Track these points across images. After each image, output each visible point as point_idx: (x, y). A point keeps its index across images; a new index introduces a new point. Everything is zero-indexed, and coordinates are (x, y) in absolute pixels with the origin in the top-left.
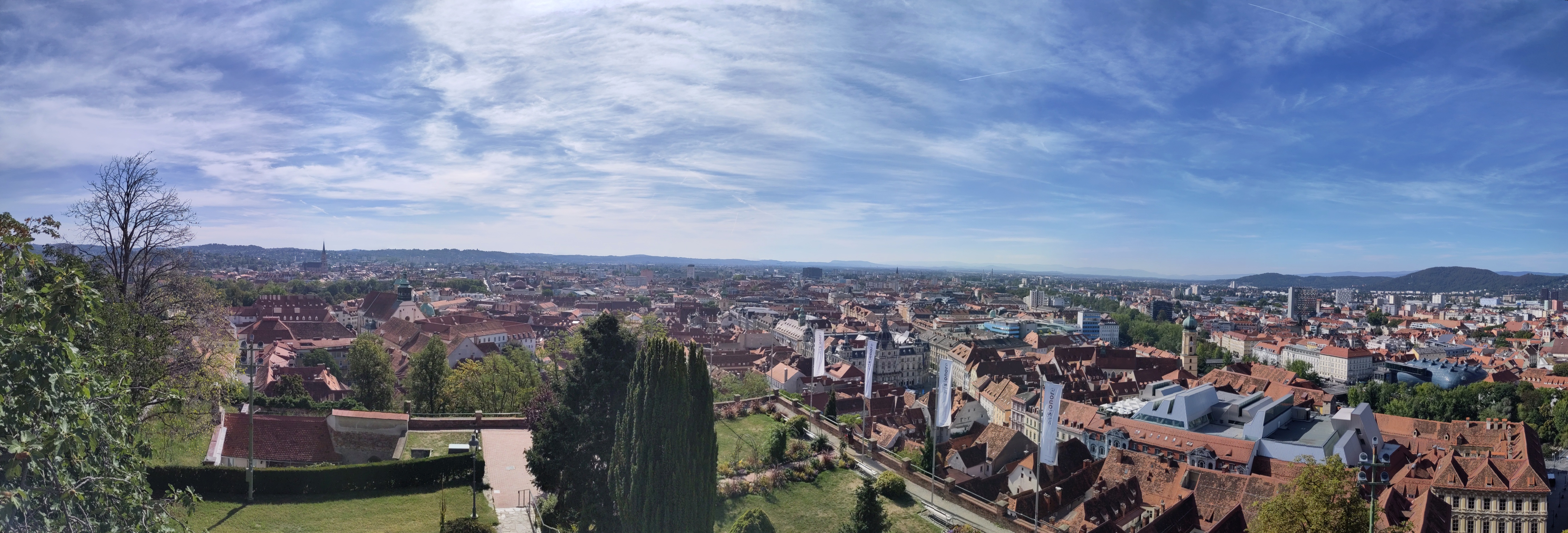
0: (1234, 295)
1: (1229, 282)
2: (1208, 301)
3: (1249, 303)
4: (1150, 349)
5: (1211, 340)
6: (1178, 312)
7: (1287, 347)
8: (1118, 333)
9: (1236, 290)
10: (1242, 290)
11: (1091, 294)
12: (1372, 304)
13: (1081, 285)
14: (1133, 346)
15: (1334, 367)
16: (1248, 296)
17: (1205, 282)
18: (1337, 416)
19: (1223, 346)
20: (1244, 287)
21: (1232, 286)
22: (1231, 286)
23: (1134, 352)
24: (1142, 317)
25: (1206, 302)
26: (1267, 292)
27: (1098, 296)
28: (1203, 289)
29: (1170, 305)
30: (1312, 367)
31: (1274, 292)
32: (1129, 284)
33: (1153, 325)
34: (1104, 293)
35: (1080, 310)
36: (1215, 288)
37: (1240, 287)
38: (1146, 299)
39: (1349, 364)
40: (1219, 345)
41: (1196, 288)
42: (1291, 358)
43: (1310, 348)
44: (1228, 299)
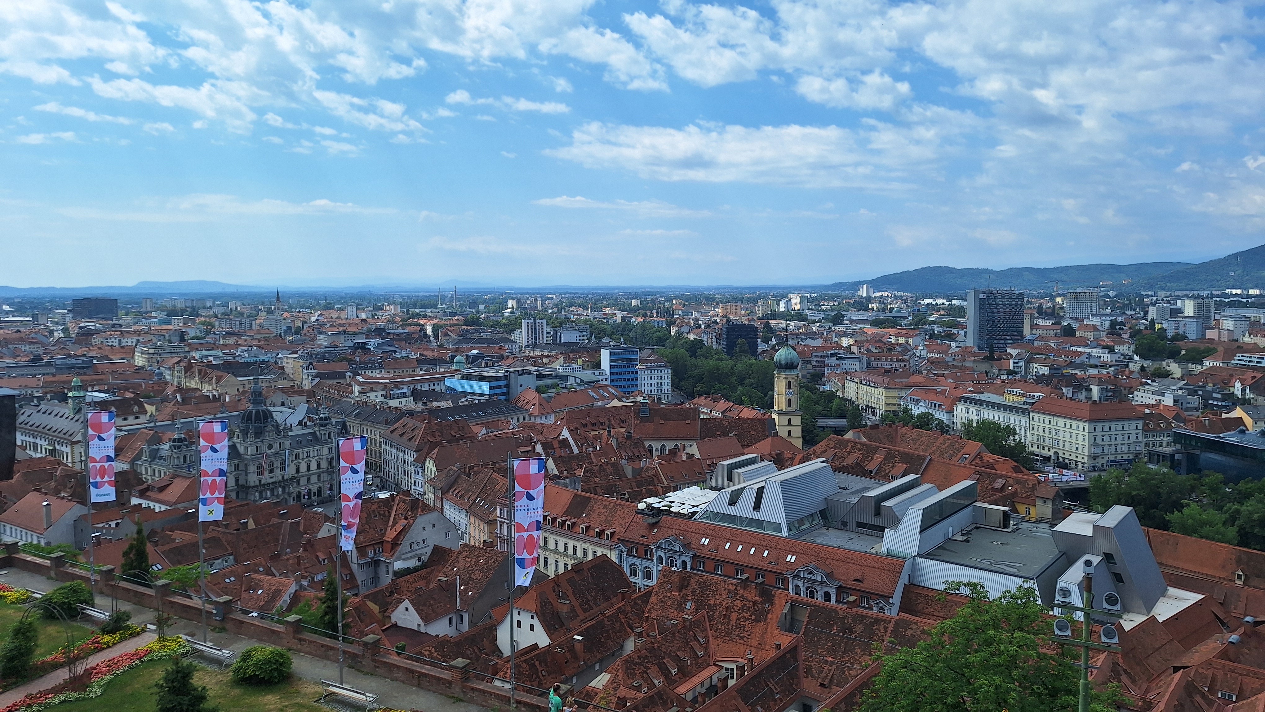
0: (867, 309)
1: (858, 285)
2: (820, 321)
3: (893, 323)
4: (723, 404)
5: (827, 387)
6: (766, 340)
7: (966, 400)
8: (669, 381)
9: (869, 299)
10: (882, 299)
11: (623, 318)
12: (1143, 318)
13: (605, 303)
14: (694, 401)
15: (1061, 438)
16: (891, 310)
17: (813, 289)
18: (1065, 526)
19: (848, 395)
20: (885, 294)
21: (863, 292)
22: (860, 293)
23: (696, 411)
24: (708, 352)
25: (815, 322)
26: (927, 301)
27: (635, 320)
28: (811, 300)
29: (754, 329)
30: (1014, 434)
31: (940, 301)
32: (686, 299)
33: (727, 363)
34: (645, 316)
35: (605, 346)
36: (832, 299)
37: (876, 295)
38: (715, 322)
39: (1093, 433)
40: (839, 394)
41: (798, 298)
42: (974, 418)
43: (1009, 400)
44: (854, 315)
